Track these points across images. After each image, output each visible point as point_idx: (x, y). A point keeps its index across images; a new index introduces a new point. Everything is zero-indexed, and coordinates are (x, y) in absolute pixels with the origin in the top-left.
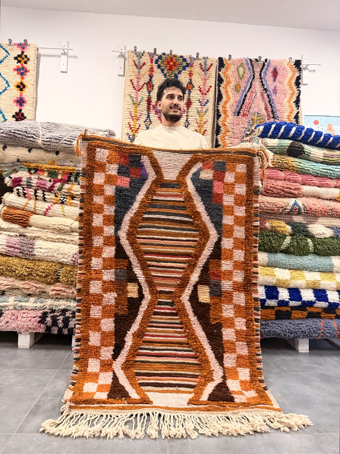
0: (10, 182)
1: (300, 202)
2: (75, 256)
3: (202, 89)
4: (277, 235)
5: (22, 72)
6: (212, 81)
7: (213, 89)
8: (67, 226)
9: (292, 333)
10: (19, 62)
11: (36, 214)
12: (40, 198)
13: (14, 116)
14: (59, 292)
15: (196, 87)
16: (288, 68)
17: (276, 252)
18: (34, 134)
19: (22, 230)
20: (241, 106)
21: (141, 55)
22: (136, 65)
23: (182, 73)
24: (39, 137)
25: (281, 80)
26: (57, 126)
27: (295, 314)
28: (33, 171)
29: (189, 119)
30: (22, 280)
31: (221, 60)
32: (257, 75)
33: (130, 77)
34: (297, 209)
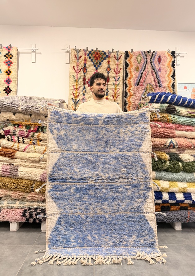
0: (3, 133)
1: (174, 141)
2: (42, 176)
3: (116, 71)
4: (161, 161)
5: (9, 63)
6: (122, 66)
7: (122, 70)
8: (37, 158)
9: (171, 219)
10: (7, 58)
11: (19, 151)
12: (21, 142)
13: (4, 90)
14: (33, 198)
15: (112, 69)
16: (167, 56)
17: (160, 171)
18: (16, 105)
19: (11, 161)
20: (140, 80)
21: (79, 51)
22: (76, 58)
23: (103, 61)
24: (19, 106)
25: (163, 63)
26: (30, 98)
27: (172, 208)
28: (16, 126)
29: (108, 89)
30: (11, 191)
31: (127, 52)
32: (149, 61)
33: (73, 65)
34: (172, 145)
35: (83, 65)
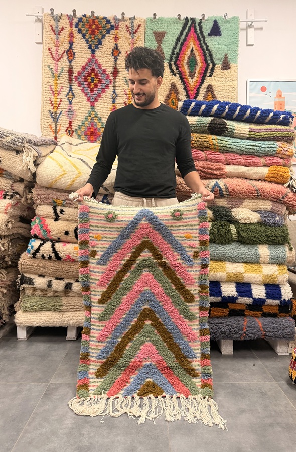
1: (221, 183)
15: (123, 53)
21: (59, 18)
22: (54, 31)
23: (106, 37)
27: (215, 311)
29: (116, 91)
33: (48, 45)
34: (217, 191)
35: (66, 46)
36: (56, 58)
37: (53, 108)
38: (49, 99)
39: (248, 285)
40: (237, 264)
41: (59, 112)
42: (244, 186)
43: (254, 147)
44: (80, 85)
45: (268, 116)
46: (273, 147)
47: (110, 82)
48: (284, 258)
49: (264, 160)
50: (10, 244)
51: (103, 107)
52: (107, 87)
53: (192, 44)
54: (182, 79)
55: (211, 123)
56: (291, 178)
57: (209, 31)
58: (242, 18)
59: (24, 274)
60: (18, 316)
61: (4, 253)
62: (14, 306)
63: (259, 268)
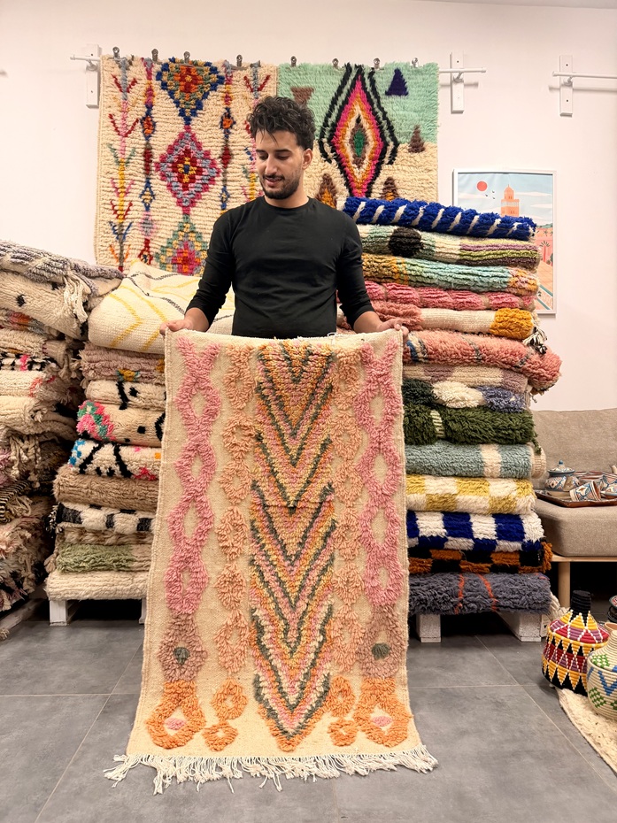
1: (416, 338)
15: (240, 123)
21: (127, 63)
22: (119, 86)
23: (209, 97)
29: (228, 188)
33: (109, 109)
34: (408, 352)
35: (140, 111)
36: (123, 131)
37: (117, 218)
38: (109, 202)
39: (465, 516)
40: (445, 479)
41: (126, 223)
42: (454, 343)
43: (469, 277)
44: (164, 177)
45: (493, 224)
46: (502, 277)
47: (217, 173)
48: (526, 467)
49: (487, 299)
50: (39, 450)
51: (205, 215)
52: (212, 180)
53: (358, 109)
54: (342, 167)
55: (394, 237)
56: (535, 329)
57: (387, 88)
58: (443, 66)
59: (63, 503)
60: (52, 581)
61: (28, 468)
62: (45, 564)
63: (483, 486)
